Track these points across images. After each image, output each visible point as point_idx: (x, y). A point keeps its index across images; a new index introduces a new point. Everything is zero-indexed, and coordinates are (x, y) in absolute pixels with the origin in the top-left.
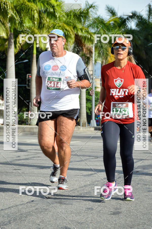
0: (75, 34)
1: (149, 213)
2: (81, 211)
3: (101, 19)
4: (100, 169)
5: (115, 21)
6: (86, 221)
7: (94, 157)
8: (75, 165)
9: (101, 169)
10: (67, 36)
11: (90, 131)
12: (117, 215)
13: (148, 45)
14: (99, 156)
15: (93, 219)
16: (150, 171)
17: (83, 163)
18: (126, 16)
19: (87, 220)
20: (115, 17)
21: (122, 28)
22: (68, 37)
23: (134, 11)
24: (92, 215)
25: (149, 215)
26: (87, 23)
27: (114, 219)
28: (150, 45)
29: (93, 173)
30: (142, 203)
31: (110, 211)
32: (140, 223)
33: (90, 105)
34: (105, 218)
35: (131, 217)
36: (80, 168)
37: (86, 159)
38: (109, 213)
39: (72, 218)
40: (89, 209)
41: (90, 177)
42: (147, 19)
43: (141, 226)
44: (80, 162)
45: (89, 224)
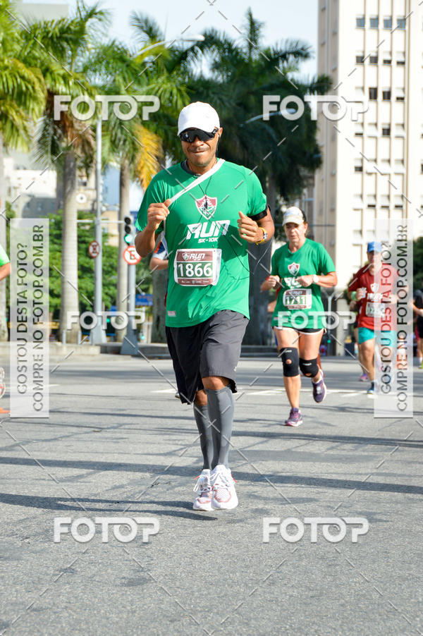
0: (48, 91)
1: (225, 580)
2: (42, 577)
3: (119, 49)
4: (106, 463)
6: (54, 604)
7: (91, 427)
8: (39, 451)
9: (108, 461)
10: (25, 96)
11: (89, 355)
12: (139, 587)
13: (248, 122)
14: (105, 427)
15: (72, 599)
16: (239, 466)
17: (60, 445)
18: (189, 41)
19: (56, 603)
20: (156, 45)
21: (177, 74)
22: (28, 97)
23: (211, 29)
24: (70, 588)
25: (224, 586)
26: (81, 60)
27: (130, 599)
29: (84, 471)
30: (208, 553)
31: (121, 576)
32: (199, 608)
33: (90, 284)
34: (106, 597)
35: (176, 591)
36: (50, 458)
37: (68, 434)
38: (118, 582)
39: (16, 597)
40: (65, 570)
41: (75, 484)
42: (245, 50)
43: (199, 615)
44: (51, 443)
45: (61, 612)
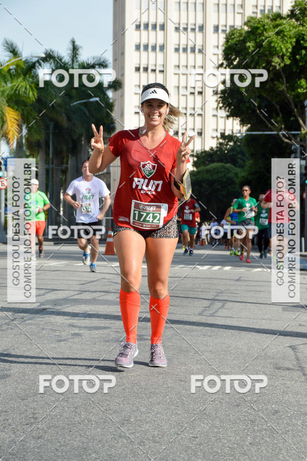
5: (17, 66)
13: (71, 105)
18: (36, 57)
20: (17, 59)
21: (29, 77)
23: (49, 51)
28: (74, 106)
42: (70, 63)
